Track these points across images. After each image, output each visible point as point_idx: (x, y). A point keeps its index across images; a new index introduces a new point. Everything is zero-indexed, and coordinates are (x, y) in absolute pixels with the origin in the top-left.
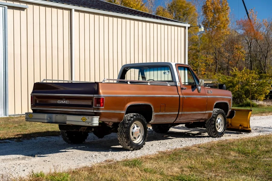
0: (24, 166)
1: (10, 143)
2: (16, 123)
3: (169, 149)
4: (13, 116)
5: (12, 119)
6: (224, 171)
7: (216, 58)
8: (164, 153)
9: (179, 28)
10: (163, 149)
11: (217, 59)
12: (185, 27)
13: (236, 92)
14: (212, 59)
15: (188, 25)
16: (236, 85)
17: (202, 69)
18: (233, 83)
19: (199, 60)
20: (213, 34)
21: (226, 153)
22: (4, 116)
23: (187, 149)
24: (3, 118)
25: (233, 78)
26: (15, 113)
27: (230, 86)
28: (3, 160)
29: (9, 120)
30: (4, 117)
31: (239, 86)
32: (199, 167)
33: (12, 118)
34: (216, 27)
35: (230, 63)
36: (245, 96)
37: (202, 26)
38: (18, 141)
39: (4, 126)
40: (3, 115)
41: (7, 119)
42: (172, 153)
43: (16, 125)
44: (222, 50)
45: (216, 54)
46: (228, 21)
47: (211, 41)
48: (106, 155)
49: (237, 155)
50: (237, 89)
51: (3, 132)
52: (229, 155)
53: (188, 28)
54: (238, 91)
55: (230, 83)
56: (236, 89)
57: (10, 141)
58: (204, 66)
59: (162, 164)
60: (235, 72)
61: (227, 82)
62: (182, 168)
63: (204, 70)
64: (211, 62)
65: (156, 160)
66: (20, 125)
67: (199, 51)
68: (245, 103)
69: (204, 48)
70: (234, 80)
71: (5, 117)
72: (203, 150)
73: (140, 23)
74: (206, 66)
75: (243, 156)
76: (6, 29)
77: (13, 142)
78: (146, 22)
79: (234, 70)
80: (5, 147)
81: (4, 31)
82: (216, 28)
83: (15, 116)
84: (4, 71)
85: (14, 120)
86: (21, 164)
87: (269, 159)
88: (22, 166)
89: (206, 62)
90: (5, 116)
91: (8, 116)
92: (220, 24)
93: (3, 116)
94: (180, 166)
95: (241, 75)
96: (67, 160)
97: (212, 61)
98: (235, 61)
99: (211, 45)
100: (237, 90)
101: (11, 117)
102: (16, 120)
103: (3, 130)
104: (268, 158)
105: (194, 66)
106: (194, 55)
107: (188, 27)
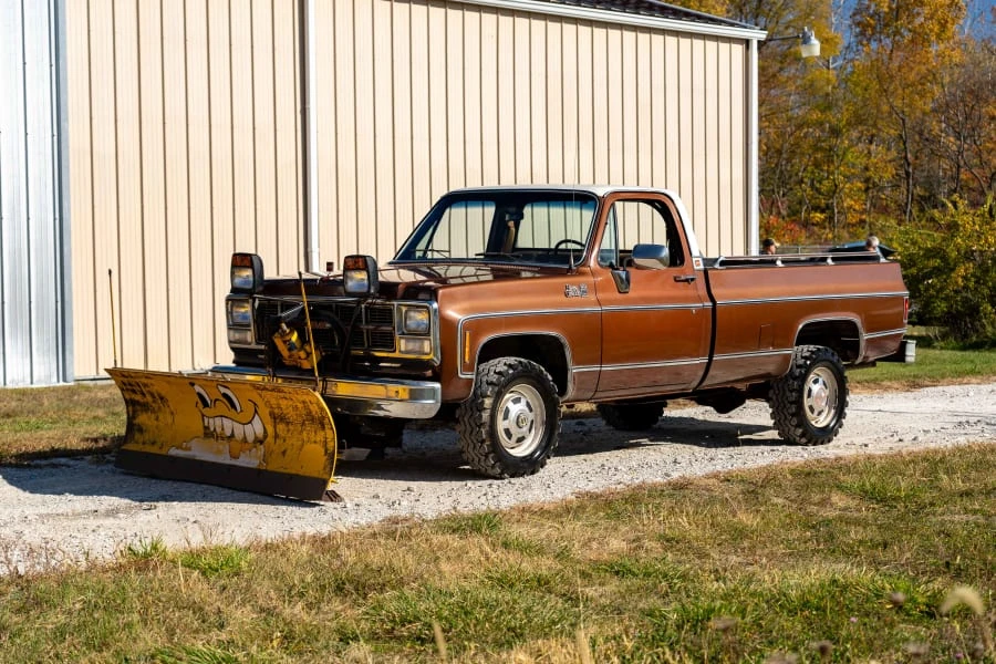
0: (110, 534)
1: (69, 467)
2: (98, 406)
3: (619, 487)
4: (91, 383)
5: (87, 393)
6: (781, 550)
7: (906, 158)
8: (593, 496)
9: (724, 47)
10: (597, 485)
11: (909, 164)
12: (747, 42)
13: (956, 292)
14: (890, 161)
15: (757, 35)
16: (955, 265)
17: (848, 202)
18: (944, 258)
19: (838, 168)
20: (895, 65)
21: (816, 498)
22: (58, 381)
23: (680, 487)
24: (55, 390)
25: (944, 239)
26: (97, 373)
27: (934, 268)
28: (41, 516)
29: (76, 397)
30: (58, 385)
31: (966, 270)
32: (697, 539)
33: (88, 389)
34: (910, 35)
35: (963, 176)
36: (990, 308)
37: (813, 38)
38: (98, 463)
39: (55, 416)
40: (55, 379)
41: (67, 393)
42: (619, 497)
43: (100, 413)
44: (935, 126)
45: (905, 143)
46: (960, 9)
47: (885, 91)
48: (393, 503)
49: (852, 503)
50: (960, 280)
51: (51, 433)
52: (823, 503)
53: (761, 44)
54: (966, 288)
55: (934, 257)
56: (957, 282)
57: (72, 463)
58: (860, 189)
59: (574, 528)
60: (952, 216)
61: (921, 253)
62: (638, 539)
63: (857, 207)
64: (887, 176)
65: (561, 516)
66: (114, 414)
67: (836, 132)
68: (989, 334)
69: (858, 120)
70: (948, 246)
71: (60, 388)
72: (737, 488)
73: (569, 28)
74: (867, 189)
75: (874, 509)
76: (61, 62)
77: (81, 464)
78: (591, 26)
79: (950, 205)
80: (54, 478)
81: (54, 68)
82: (908, 36)
83: (99, 382)
84: (57, 216)
85: (93, 395)
86: (101, 529)
87: (962, 516)
88: (103, 534)
89: (868, 174)
90: (62, 383)
91: (72, 384)
92: (926, 19)
93: (54, 382)
94: (632, 536)
95: (977, 227)
96: (258, 520)
97: (888, 174)
98: (987, 170)
99: (885, 108)
100: (958, 286)
101: (83, 387)
102: (100, 395)
103: (50, 429)
104: (959, 513)
105: (818, 190)
106: (816, 149)
107: (759, 42)
